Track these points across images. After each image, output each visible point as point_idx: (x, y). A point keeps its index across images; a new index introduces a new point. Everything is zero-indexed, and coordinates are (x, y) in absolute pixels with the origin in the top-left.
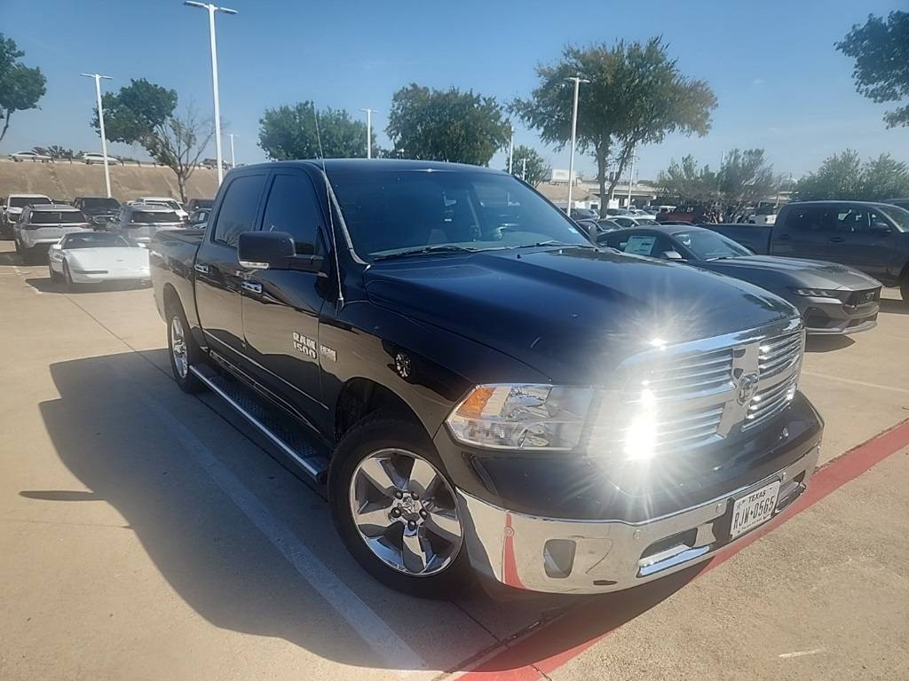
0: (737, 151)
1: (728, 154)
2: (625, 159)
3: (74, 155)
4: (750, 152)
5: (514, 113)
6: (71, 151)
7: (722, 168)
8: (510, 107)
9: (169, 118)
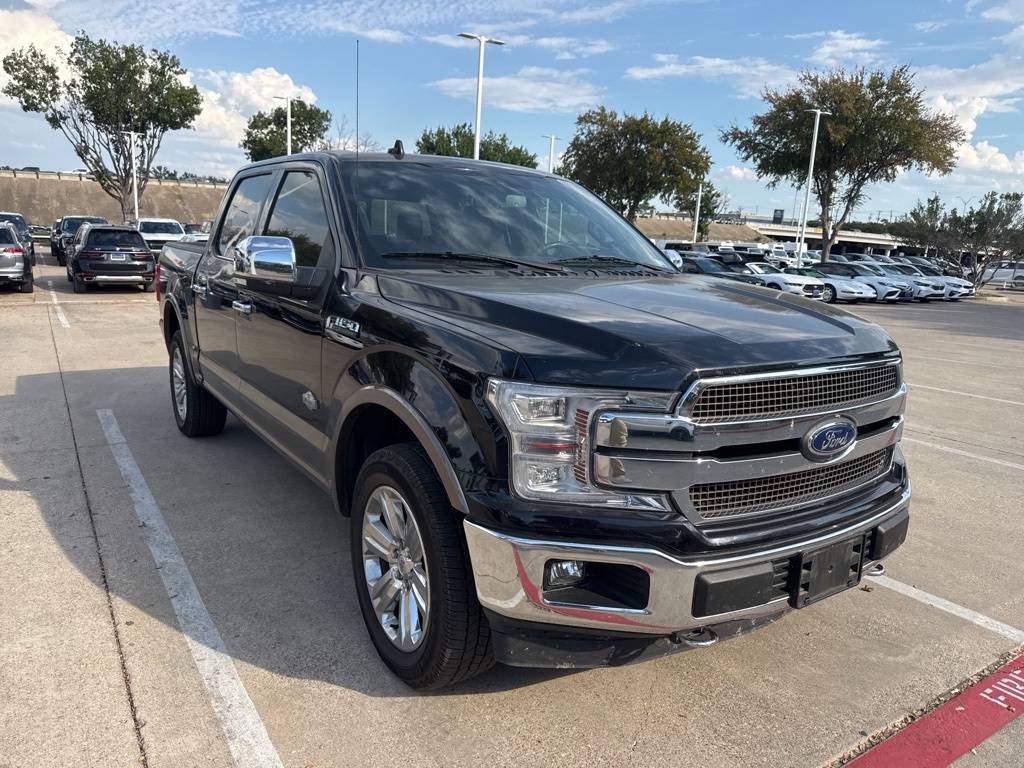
0: (994, 194)
1: (983, 197)
2: (851, 199)
3: (178, 176)
4: (1008, 197)
5: (729, 142)
6: (175, 172)
7: (971, 213)
8: (726, 136)
9: (319, 139)
